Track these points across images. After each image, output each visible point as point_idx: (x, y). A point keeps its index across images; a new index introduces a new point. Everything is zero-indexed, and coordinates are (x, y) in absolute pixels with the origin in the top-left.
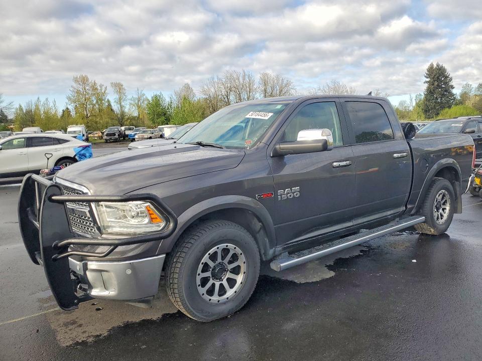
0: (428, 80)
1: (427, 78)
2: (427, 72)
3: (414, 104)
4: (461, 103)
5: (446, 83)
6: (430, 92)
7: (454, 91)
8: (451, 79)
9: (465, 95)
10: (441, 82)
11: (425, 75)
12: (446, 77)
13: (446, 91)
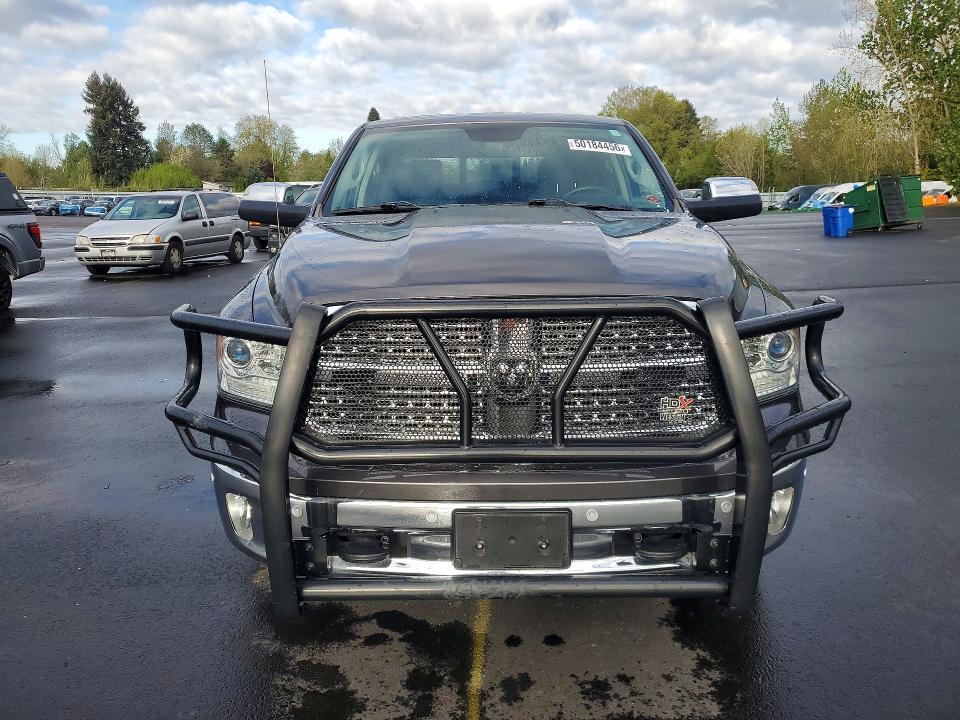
0: (91, 106)
1: (89, 102)
2: (86, 90)
3: (63, 153)
4: (159, 158)
5: (128, 118)
6: (99, 132)
7: (145, 135)
8: (137, 111)
9: (163, 143)
10: (119, 114)
11: (85, 95)
12: (127, 105)
13: (130, 133)
